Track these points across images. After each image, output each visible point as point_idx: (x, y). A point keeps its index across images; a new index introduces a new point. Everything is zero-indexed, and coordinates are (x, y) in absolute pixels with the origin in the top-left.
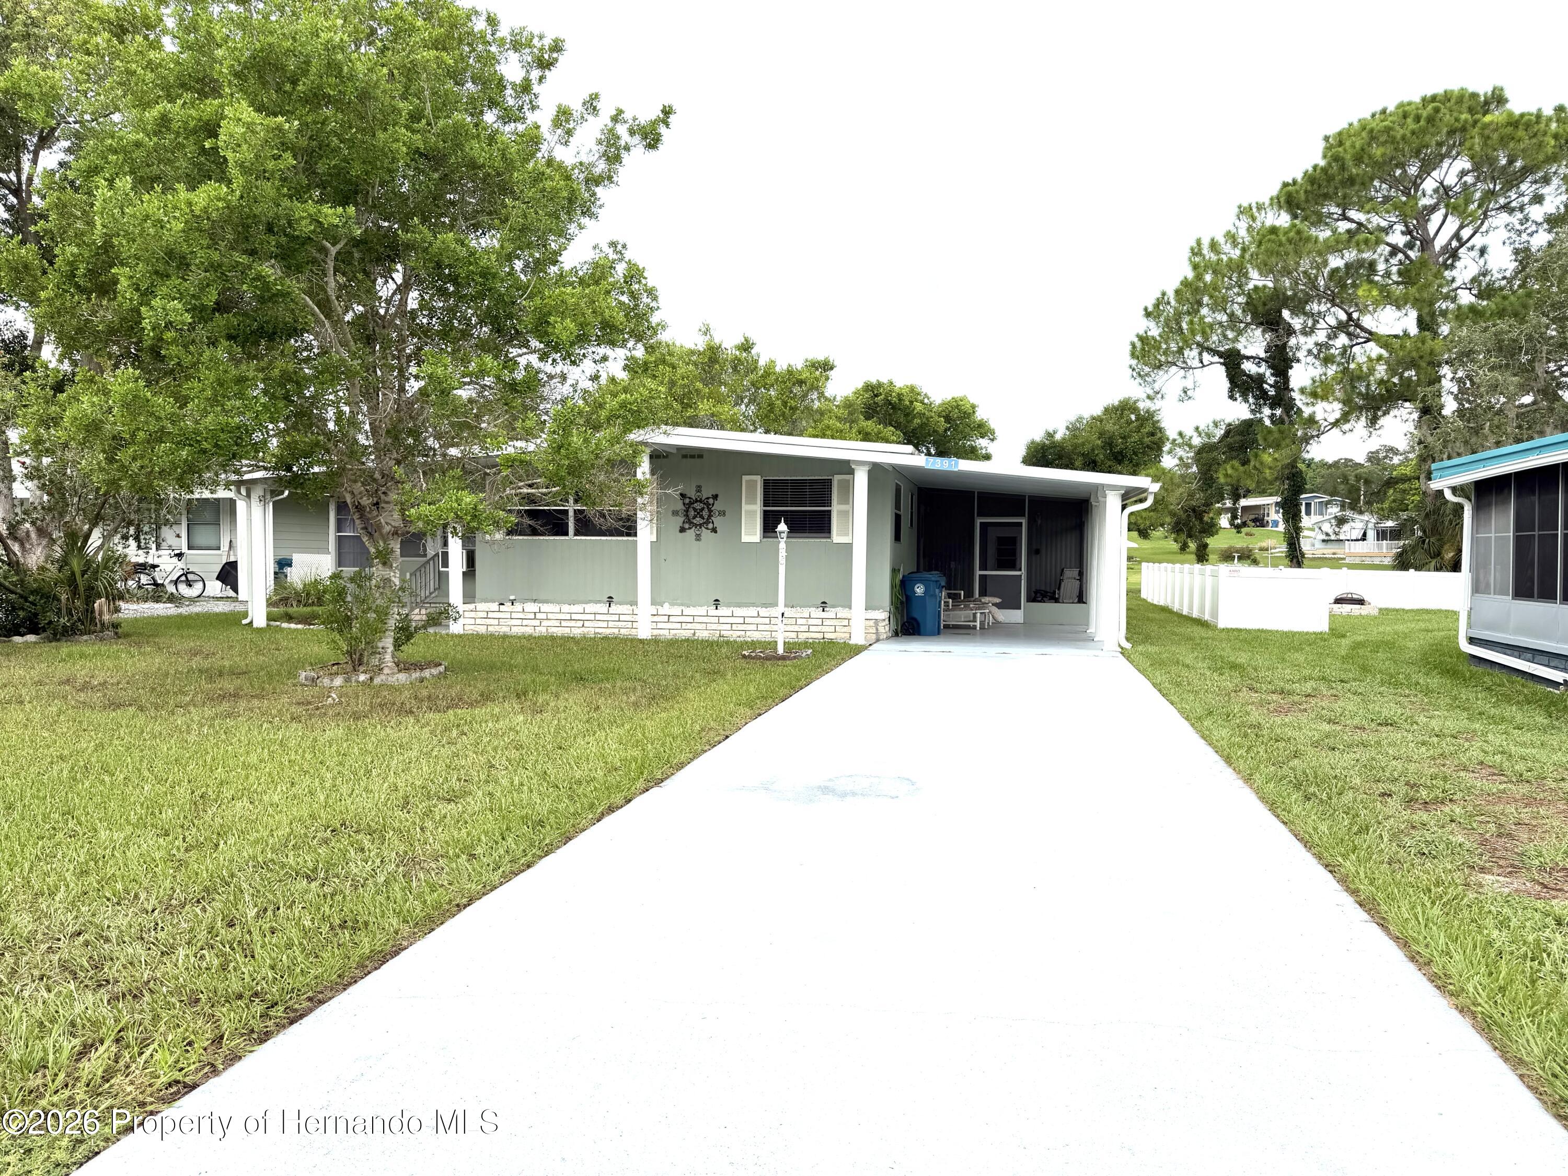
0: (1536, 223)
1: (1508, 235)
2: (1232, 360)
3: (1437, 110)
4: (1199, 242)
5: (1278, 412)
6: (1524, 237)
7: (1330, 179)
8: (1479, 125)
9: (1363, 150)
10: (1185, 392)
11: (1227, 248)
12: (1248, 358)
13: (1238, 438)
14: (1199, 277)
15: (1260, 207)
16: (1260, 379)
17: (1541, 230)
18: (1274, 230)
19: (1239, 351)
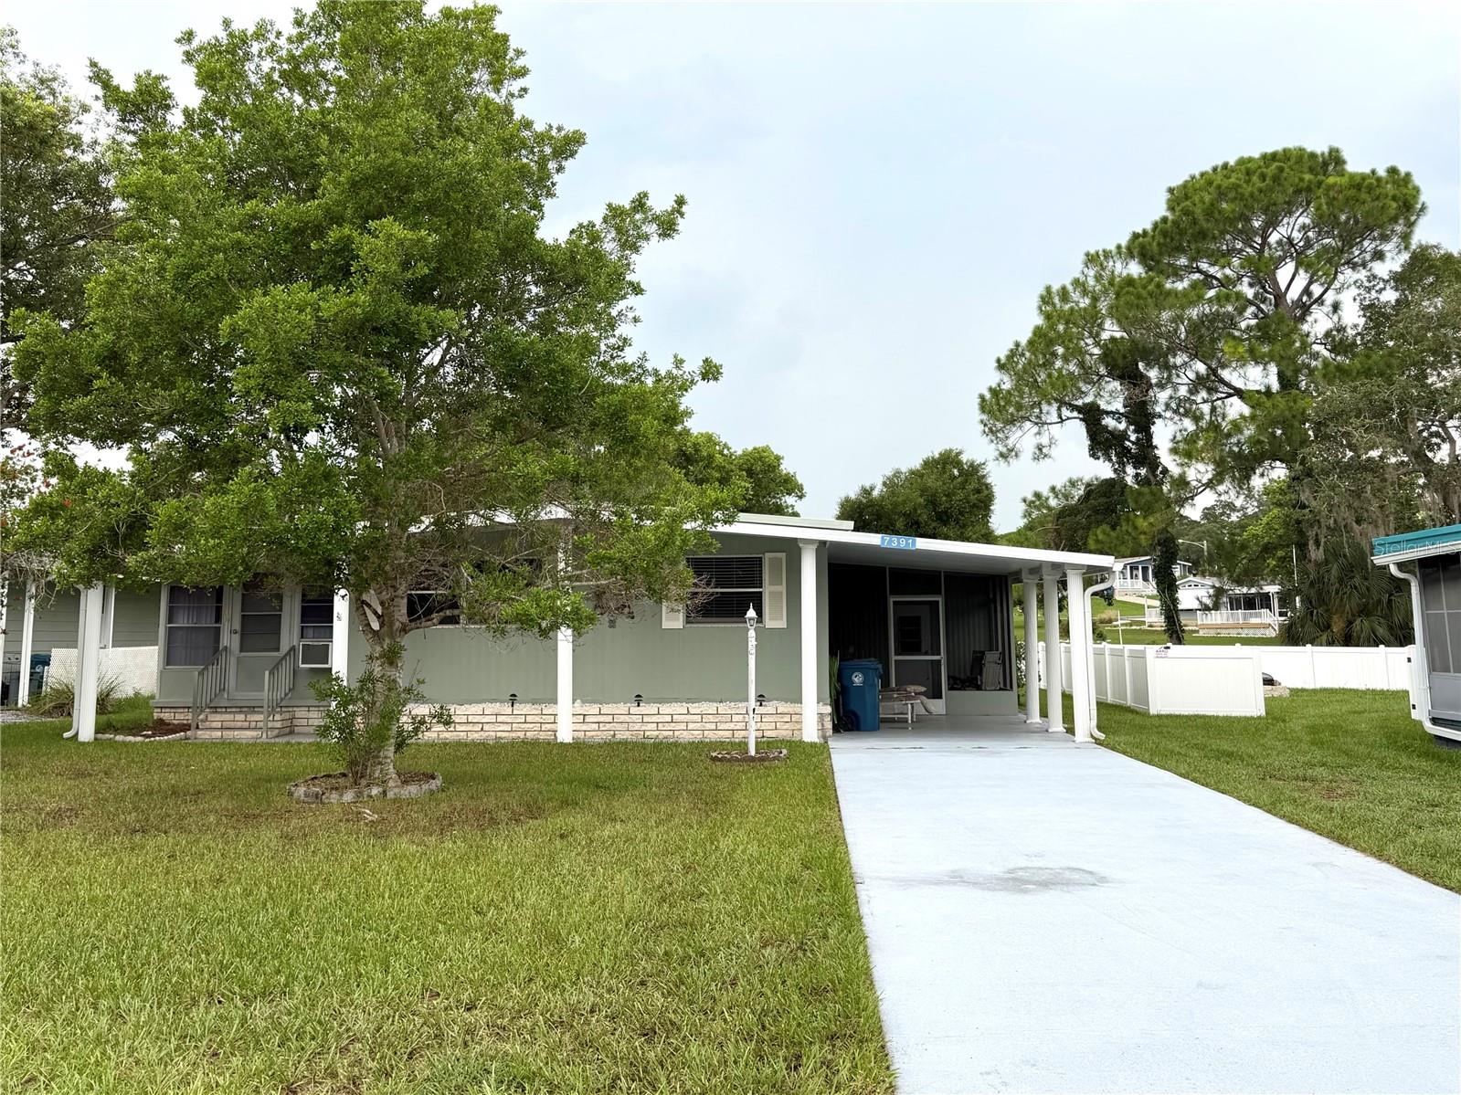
0: (1384, 280)
1: (1357, 291)
2: (1092, 416)
3: (1281, 170)
4: (1048, 289)
5: (1143, 472)
6: (1374, 294)
7: (1182, 233)
8: (1323, 186)
9: (1212, 205)
10: (1040, 450)
11: (1075, 296)
12: (1108, 413)
13: (1102, 500)
14: (1052, 327)
15: (1107, 254)
16: (1123, 436)
17: (1388, 287)
18: (1129, 281)
19: (1099, 406)
